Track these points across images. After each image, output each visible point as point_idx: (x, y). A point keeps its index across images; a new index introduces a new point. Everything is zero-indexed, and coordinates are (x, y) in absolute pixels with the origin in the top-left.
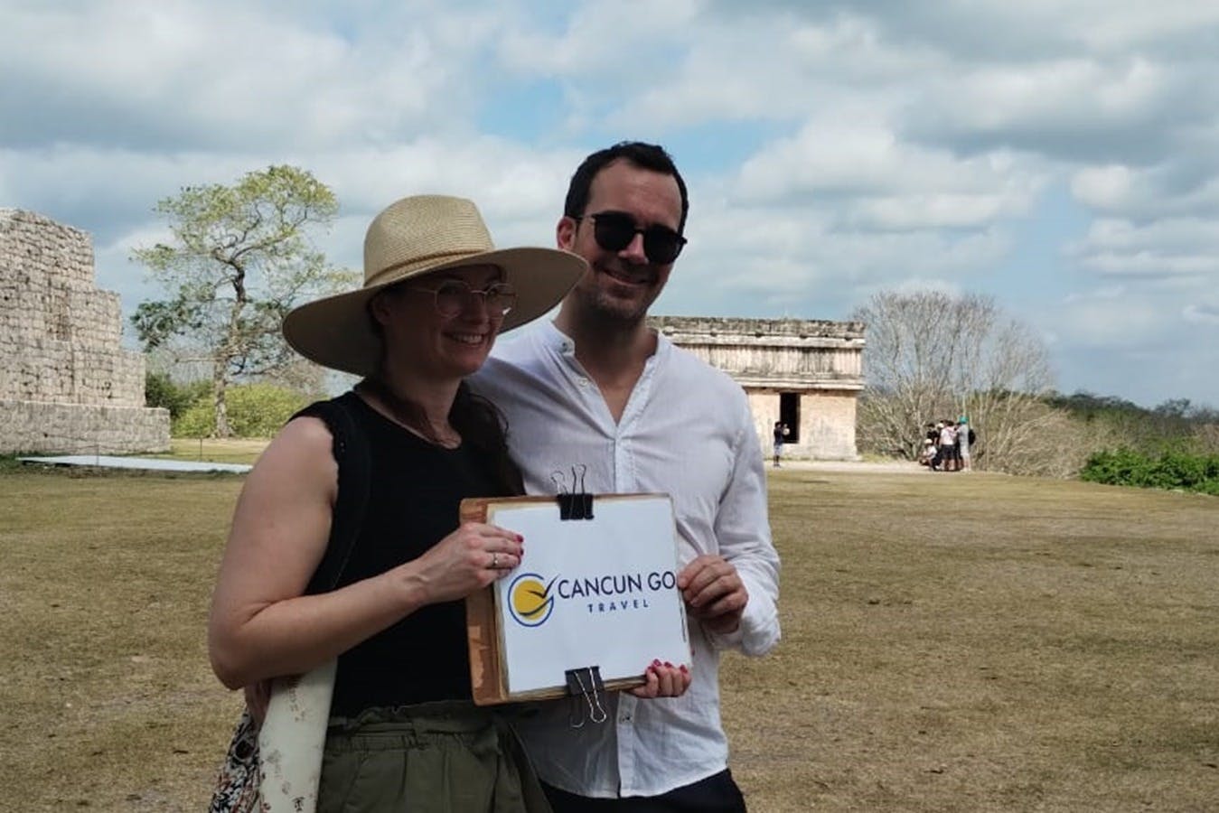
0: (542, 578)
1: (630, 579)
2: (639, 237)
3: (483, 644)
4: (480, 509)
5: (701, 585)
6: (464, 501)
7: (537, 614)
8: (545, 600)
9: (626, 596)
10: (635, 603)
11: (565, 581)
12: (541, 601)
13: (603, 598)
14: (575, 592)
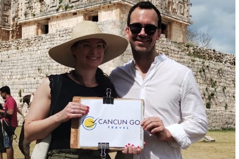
0: (94, 118)
1: (123, 121)
2: (143, 29)
3: (75, 133)
4: (79, 99)
5: (147, 124)
6: (74, 97)
7: (91, 127)
8: (94, 124)
9: (122, 125)
10: (124, 128)
11: (102, 120)
12: (92, 124)
13: (113, 125)
14: (104, 122)
